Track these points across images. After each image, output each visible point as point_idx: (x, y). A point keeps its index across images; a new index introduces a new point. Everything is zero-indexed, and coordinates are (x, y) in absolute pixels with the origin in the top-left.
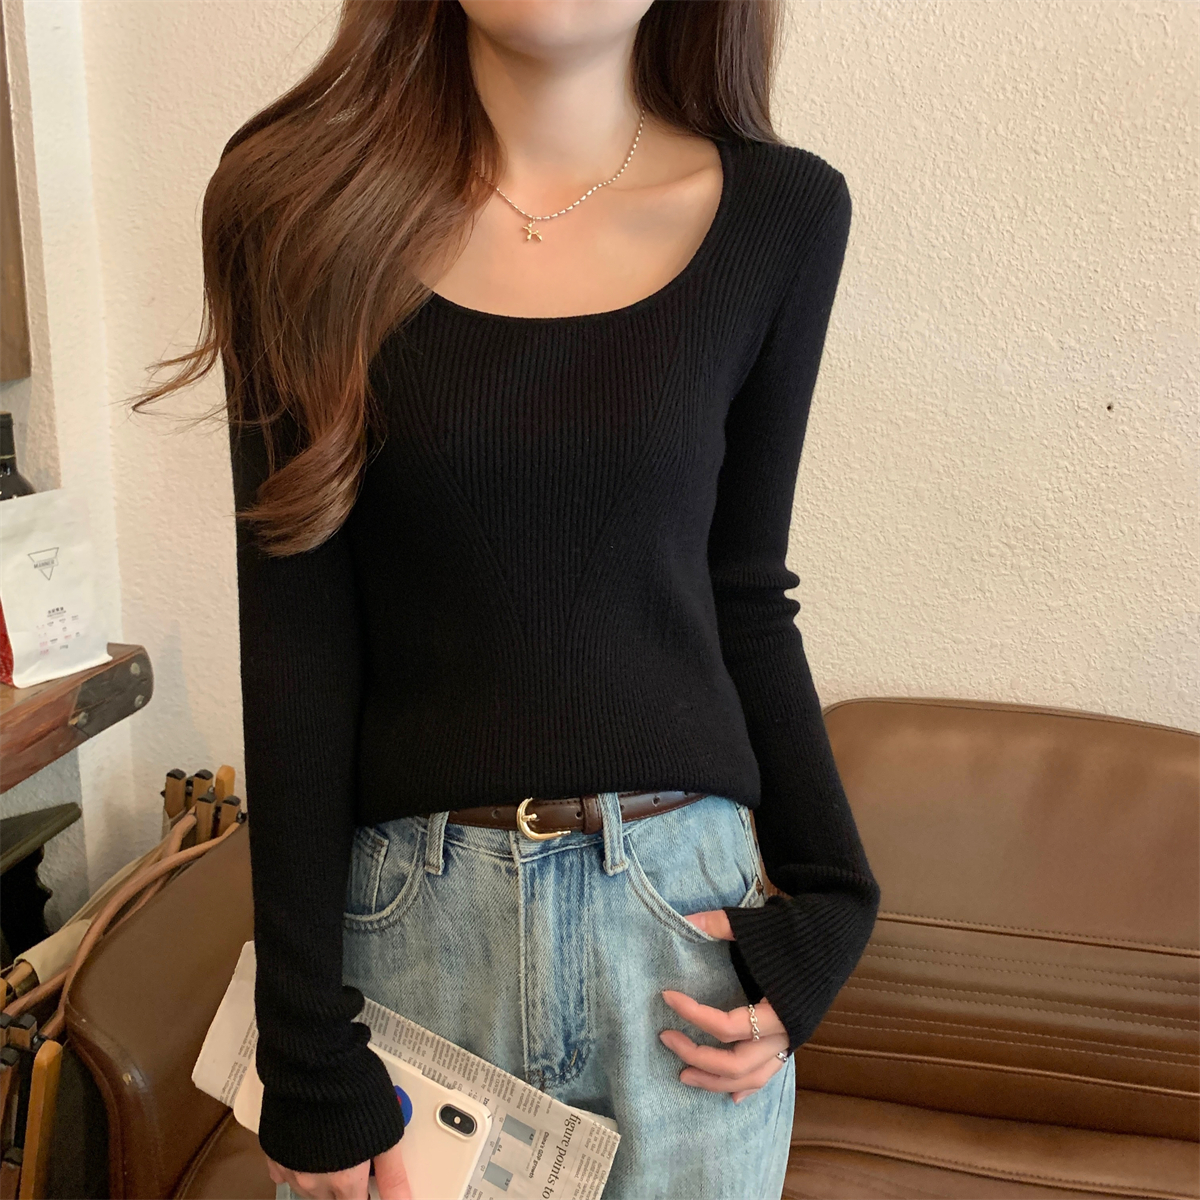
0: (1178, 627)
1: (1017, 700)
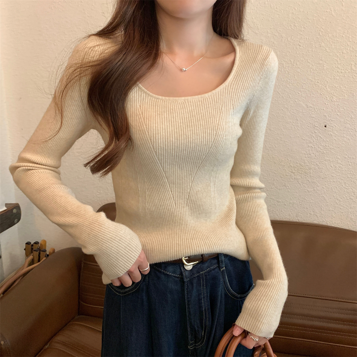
0: (350, 197)
1: (298, 220)
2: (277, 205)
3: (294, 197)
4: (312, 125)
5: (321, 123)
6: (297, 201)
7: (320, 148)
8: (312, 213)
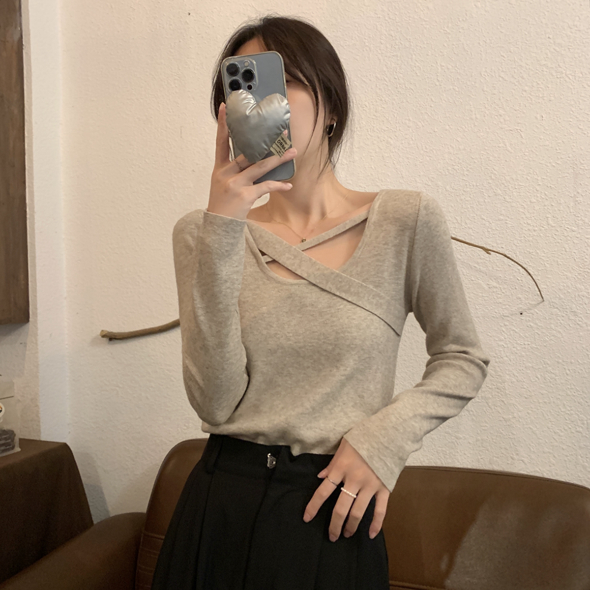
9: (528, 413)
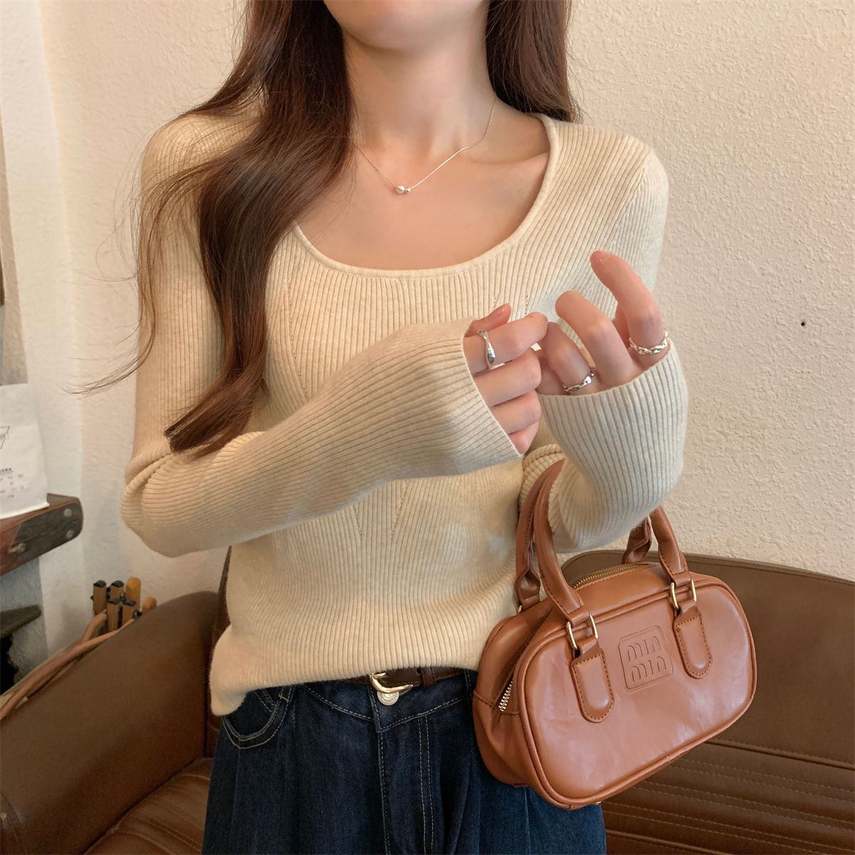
1: (732, 555)
2: (678, 515)
3: (723, 497)
4: (772, 320)
5: (792, 315)
6: (728, 508)
7: (788, 377)
8: (767, 537)
9: (794, 476)
